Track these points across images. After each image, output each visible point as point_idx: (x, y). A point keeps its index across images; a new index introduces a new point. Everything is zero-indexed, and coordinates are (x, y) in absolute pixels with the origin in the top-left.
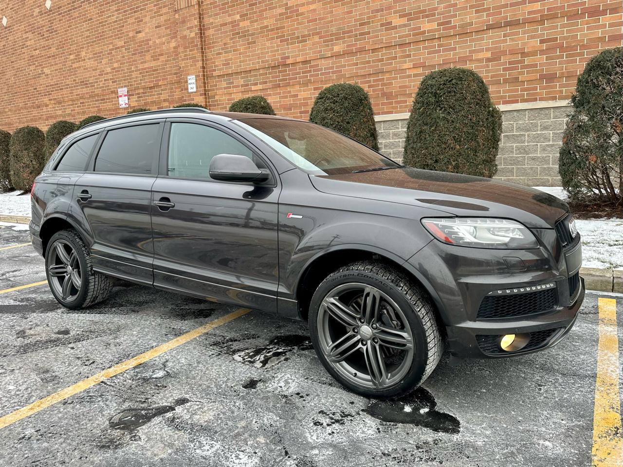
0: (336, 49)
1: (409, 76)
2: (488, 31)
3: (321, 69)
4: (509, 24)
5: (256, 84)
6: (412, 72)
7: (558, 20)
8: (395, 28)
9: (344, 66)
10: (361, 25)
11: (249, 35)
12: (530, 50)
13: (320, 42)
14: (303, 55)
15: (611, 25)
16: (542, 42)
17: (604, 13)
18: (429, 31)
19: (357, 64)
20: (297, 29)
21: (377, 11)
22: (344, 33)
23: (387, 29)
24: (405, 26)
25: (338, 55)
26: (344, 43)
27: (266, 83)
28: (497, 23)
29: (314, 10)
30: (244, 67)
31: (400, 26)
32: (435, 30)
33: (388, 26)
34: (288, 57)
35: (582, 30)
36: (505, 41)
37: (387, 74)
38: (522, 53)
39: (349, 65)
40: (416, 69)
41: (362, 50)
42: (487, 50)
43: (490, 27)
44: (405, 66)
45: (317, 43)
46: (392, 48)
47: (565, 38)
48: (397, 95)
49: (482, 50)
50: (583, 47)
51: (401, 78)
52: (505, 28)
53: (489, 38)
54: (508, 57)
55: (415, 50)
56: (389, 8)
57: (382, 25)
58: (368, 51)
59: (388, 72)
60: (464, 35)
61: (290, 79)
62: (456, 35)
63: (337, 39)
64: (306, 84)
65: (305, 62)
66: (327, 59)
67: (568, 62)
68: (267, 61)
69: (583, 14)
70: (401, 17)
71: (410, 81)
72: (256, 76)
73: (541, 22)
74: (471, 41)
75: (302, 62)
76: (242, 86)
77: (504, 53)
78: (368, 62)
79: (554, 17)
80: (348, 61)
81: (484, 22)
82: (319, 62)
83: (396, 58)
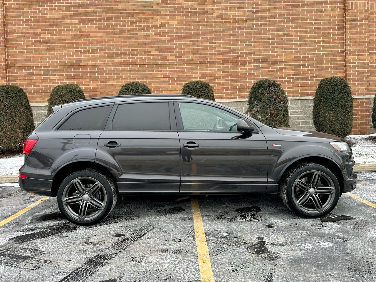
0: (116, 61)
1: (161, 82)
2: (200, 64)
3: (106, 71)
4: (209, 62)
5: (55, 75)
6: (163, 80)
7: (229, 64)
8: (153, 55)
9: (122, 71)
10: (132, 50)
11: (49, 43)
12: (218, 75)
13: (105, 56)
14: (92, 61)
15: (249, 69)
16: (223, 72)
17: (246, 63)
18: (171, 60)
19: (130, 71)
20: (89, 45)
21: (142, 44)
22: (121, 53)
23: (148, 55)
24: (158, 55)
25: (117, 65)
26: (121, 58)
27: (63, 75)
28: (204, 61)
29: (101, 37)
30: (43, 63)
31: (156, 55)
32: (174, 60)
33: (149, 53)
34: (81, 61)
35: (238, 69)
36: (207, 70)
37: (148, 79)
38: (215, 77)
39: (125, 71)
41: (133, 64)
42: (200, 73)
43: (201, 63)
44: (159, 76)
45: (102, 56)
46: (151, 65)
47: (232, 72)
48: (155, 91)
49: (197, 73)
50: (239, 77)
51: (156, 82)
52: (207, 64)
53: (200, 68)
54: (209, 77)
55: (164, 68)
56: (149, 44)
57: (145, 52)
58: (137, 65)
59: (149, 78)
60: (189, 65)
61: (82, 75)
62: (185, 64)
63: (116, 56)
64: (95, 79)
65: (94, 66)
66: (110, 66)
67: (233, 83)
68: (64, 62)
69: (238, 63)
70: (155, 50)
71: (161, 84)
72: (55, 70)
73: (222, 64)
74: (193, 68)
75: (91, 65)
76: (42, 75)
77: (207, 75)
78: (137, 71)
79: (227, 62)
80: (124, 69)
81: (198, 60)
82: (104, 67)
83: (153, 71)
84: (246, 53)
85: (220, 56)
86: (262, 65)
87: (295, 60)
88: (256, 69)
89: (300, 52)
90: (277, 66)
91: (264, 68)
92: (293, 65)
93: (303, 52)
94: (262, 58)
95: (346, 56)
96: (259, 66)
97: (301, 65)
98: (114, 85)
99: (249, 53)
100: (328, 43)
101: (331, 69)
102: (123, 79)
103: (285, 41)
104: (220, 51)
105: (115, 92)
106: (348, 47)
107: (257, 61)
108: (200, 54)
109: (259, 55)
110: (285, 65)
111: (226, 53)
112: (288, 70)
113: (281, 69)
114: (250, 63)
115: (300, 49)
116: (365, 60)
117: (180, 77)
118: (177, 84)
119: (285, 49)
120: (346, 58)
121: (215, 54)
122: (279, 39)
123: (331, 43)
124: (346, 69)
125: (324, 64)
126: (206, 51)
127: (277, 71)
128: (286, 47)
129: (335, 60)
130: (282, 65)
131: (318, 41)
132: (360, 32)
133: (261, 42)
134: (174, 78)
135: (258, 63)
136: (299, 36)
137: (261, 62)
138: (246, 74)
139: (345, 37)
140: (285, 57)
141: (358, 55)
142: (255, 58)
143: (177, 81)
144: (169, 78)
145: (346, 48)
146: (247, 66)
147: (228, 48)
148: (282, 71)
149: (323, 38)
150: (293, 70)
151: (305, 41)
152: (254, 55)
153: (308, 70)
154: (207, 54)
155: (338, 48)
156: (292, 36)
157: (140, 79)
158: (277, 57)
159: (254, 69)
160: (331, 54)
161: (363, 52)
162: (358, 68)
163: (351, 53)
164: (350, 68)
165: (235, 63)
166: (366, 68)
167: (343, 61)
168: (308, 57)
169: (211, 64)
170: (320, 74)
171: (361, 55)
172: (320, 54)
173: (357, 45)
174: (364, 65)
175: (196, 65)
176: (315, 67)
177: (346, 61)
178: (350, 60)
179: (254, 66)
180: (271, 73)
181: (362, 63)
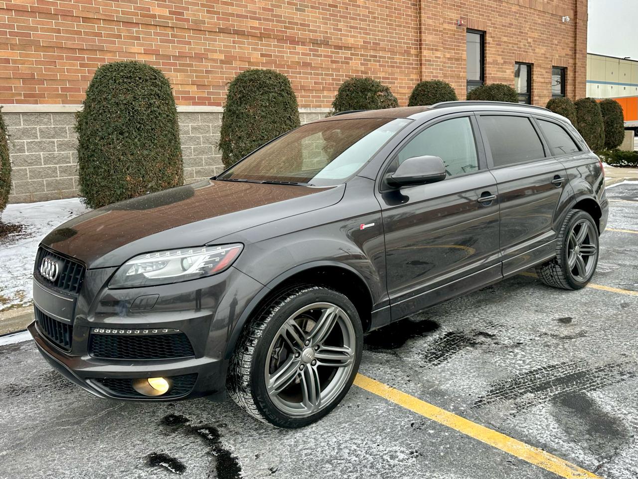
2: (219, 34)
4: (237, 32)
7: (271, 40)
12: (255, 60)
15: (303, 54)
16: (262, 55)
17: (297, 43)
18: (160, 16)
19: (58, 31)
25: (21, 11)
28: (226, 28)
32: (167, 18)
35: (286, 53)
36: (234, 48)
37: (109, 54)
38: (249, 62)
40: (147, 55)
41: (66, 15)
42: (221, 52)
43: (222, 31)
44: (135, 49)
46: (114, 23)
47: (276, 56)
49: (215, 51)
50: (289, 67)
52: (233, 36)
53: (222, 41)
54: (238, 62)
58: (78, 19)
59: (110, 52)
60: (198, 32)
62: (190, 29)
69: (286, 40)
73: (260, 38)
74: (205, 39)
77: (235, 58)
79: (269, 36)
80: (41, 23)
81: (215, 24)
83: (119, 37)
84: (297, 24)
85: (256, 24)
86: (322, 50)
87: (365, 48)
88: (314, 55)
89: (369, 34)
90: (343, 54)
91: (325, 56)
92: (362, 55)
93: (373, 35)
94: (320, 37)
95: (421, 49)
96: (317, 51)
97: (371, 56)
99: (301, 25)
100: (400, 26)
101: (406, 68)
102: (39, 48)
103: (350, 13)
104: (255, 13)
106: (424, 37)
107: (315, 42)
108: (218, 13)
109: (315, 31)
110: (352, 54)
111: (265, 19)
112: (356, 63)
113: (347, 61)
114: (303, 44)
115: (370, 30)
116: (439, 58)
117: (181, 56)
118: (175, 70)
119: (351, 27)
120: (421, 53)
121: (246, 17)
122: (342, 8)
123: (404, 27)
124: (421, 68)
125: (398, 58)
126: (230, 9)
127: (342, 62)
128: (352, 23)
129: (408, 53)
130: (348, 53)
131: (390, 20)
132: (435, 15)
133: (318, 8)
134: (168, 57)
135: (315, 45)
136: (368, 8)
137: (319, 45)
138: (298, 63)
139: (420, 21)
140: (351, 41)
141: (432, 49)
142: (311, 36)
143: (175, 64)
144: (158, 55)
145: (420, 36)
146: (299, 48)
147: (269, 10)
148: (348, 63)
149: (396, 17)
150: (362, 64)
151: (375, 18)
152: (310, 31)
153: (380, 66)
154: (232, 15)
155: (412, 34)
156: (359, 6)
158: (341, 39)
159: (309, 55)
160: (405, 43)
161: (437, 46)
162: (433, 69)
163: (426, 45)
164: (426, 68)
165: (281, 40)
166: (440, 69)
167: (417, 56)
168: (379, 44)
169: (240, 36)
170: (393, 74)
171: (437, 50)
172: (392, 42)
173: (431, 34)
174: (439, 66)
175: (213, 34)
176: (387, 62)
177: (421, 56)
178: (425, 56)
179: (311, 50)
180: (334, 66)
181: (437, 62)
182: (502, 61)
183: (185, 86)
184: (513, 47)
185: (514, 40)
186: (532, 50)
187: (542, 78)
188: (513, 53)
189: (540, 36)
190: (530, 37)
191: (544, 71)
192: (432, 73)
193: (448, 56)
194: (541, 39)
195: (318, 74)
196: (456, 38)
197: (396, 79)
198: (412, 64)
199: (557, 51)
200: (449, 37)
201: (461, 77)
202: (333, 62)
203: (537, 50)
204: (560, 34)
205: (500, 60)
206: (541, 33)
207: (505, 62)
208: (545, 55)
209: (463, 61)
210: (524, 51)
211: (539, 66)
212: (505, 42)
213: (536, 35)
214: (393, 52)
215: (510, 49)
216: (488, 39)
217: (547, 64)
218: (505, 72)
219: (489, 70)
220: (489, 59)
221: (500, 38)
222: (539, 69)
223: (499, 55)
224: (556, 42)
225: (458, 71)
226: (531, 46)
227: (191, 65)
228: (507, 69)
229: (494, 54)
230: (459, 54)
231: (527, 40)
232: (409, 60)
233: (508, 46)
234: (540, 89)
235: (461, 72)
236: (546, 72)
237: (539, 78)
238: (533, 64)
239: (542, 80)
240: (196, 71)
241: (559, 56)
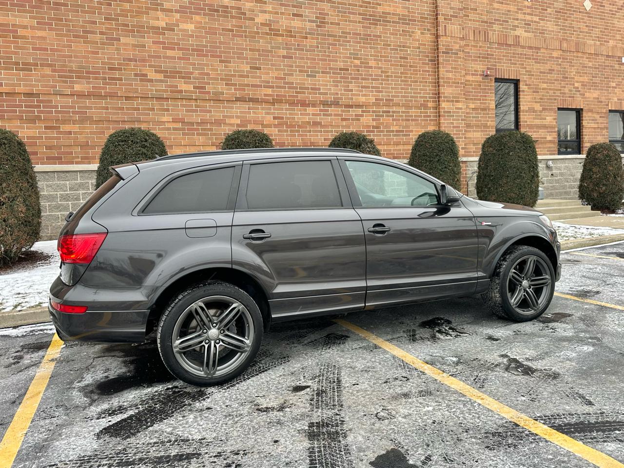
0: (77, 88)
1: (169, 129)
2: (236, 102)
3: (57, 107)
4: (251, 100)
6: (172, 126)
7: (283, 104)
8: (151, 81)
10: (110, 69)
12: (268, 123)
13: (54, 76)
14: (25, 85)
15: (313, 115)
16: (275, 118)
17: (308, 105)
18: (186, 91)
19: (107, 108)
20: (16, 53)
21: (130, 60)
22: (88, 73)
23: (141, 80)
24: (161, 81)
25: (80, 95)
26: (88, 83)
28: (243, 97)
29: (44, 38)
31: (157, 81)
32: (191, 92)
33: (143, 77)
35: (297, 114)
36: (250, 113)
37: (144, 124)
38: (262, 124)
40: (175, 123)
41: (113, 95)
42: (237, 117)
43: (238, 100)
44: (165, 119)
45: (48, 76)
46: (149, 99)
47: (288, 118)
49: (233, 117)
50: (299, 126)
52: (249, 103)
53: (237, 108)
55: (173, 105)
56: (144, 61)
57: (136, 75)
58: (121, 98)
60: (218, 101)
62: (211, 100)
63: (78, 77)
64: (33, 120)
66: (65, 96)
67: (291, 136)
69: (298, 103)
70: (156, 71)
71: (170, 134)
73: (273, 104)
74: (224, 107)
75: (24, 94)
78: (122, 109)
79: (280, 102)
80: (95, 103)
81: (233, 94)
82: (53, 98)
83: (153, 109)
84: (308, 89)
85: (269, 91)
86: (332, 110)
87: (377, 104)
88: (324, 115)
89: (381, 92)
90: (353, 112)
91: (335, 115)
92: (373, 112)
93: (386, 92)
94: (331, 98)
95: (439, 101)
96: (328, 111)
97: (383, 112)
98: (75, 133)
99: (312, 89)
100: (416, 82)
101: (422, 120)
102: (93, 122)
103: (361, 75)
104: (268, 82)
105: (76, 147)
106: (442, 90)
107: (325, 104)
108: (235, 85)
109: (326, 94)
110: (363, 111)
111: (277, 87)
112: (368, 119)
113: (357, 118)
114: (314, 105)
115: (383, 88)
116: (461, 109)
117: (203, 123)
118: (198, 134)
119: (362, 87)
120: (439, 105)
121: (260, 86)
122: (354, 70)
123: (421, 82)
124: (439, 120)
125: (413, 112)
126: (246, 81)
127: (353, 120)
128: (364, 83)
129: (425, 106)
130: (359, 111)
131: (405, 77)
132: (455, 68)
133: (330, 73)
134: (192, 124)
135: (326, 106)
136: (381, 68)
137: (330, 105)
138: (309, 123)
139: (438, 75)
140: (363, 99)
141: (452, 101)
142: (322, 98)
143: (198, 130)
144: (183, 123)
145: (439, 90)
146: (310, 110)
147: (281, 78)
148: (359, 120)
149: (411, 74)
150: (373, 120)
151: (388, 76)
152: (320, 94)
153: (393, 120)
154: (248, 85)
155: (430, 88)
156: (371, 67)
157: (128, 123)
158: (352, 99)
159: (320, 115)
160: (421, 97)
161: (458, 98)
162: (453, 120)
163: (445, 97)
164: (445, 120)
165: (292, 104)
166: (462, 120)
167: (436, 108)
168: (393, 100)
169: (254, 103)
170: (407, 127)
171: (457, 101)
172: (407, 97)
173: (451, 86)
174: (460, 116)
175: (231, 102)
176: (402, 116)
177: (439, 108)
178: (444, 108)
179: (321, 110)
180: (344, 123)
181: (459, 112)
182: (541, 108)
183: (207, 147)
184: (554, 93)
185: (557, 85)
186: (580, 94)
187: (595, 123)
188: (555, 99)
189: (592, 80)
190: (577, 82)
191: (597, 116)
192: (452, 123)
193: (472, 106)
194: (593, 83)
195: (327, 132)
196: (481, 89)
197: (412, 131)
198: (430, 116)
199: (616, 93)
200: (472, 88)
201: (489, 126)
202: (343, 120)
203: (587, 95)
204: (619, 76)
205: (538, 107)
206: (593, 77)
207: (544, 109)
208: (598, 98)
209: (491, 110)
210: (570, 97)
211: (591, 111)
212: (543, 89)
213: (585, 79)
214: (407, 107)
215: (550, 96)
216: (522, 87)
217: (601, 108)
218: (545, 119)
219: (523, 117)
220: (523, 107)
221: (538, 85)
222: (590, 114)
223: (536, 102)
224: (614, 85)
225: (484, 121)
226: (579, 91)
227: (211, 130)
228: (547, 116)
229: (529, 102)
230: (485, 103)
231: (574, 85)
232: (427, 113)
233: (548, 93)
234: (592, 135)
235: (488, 121)
236: (600, 117)
237: (592, 123)
238: (582, 109)
239: (596, 126)
240: (215, 134)
241: (618, 99)
